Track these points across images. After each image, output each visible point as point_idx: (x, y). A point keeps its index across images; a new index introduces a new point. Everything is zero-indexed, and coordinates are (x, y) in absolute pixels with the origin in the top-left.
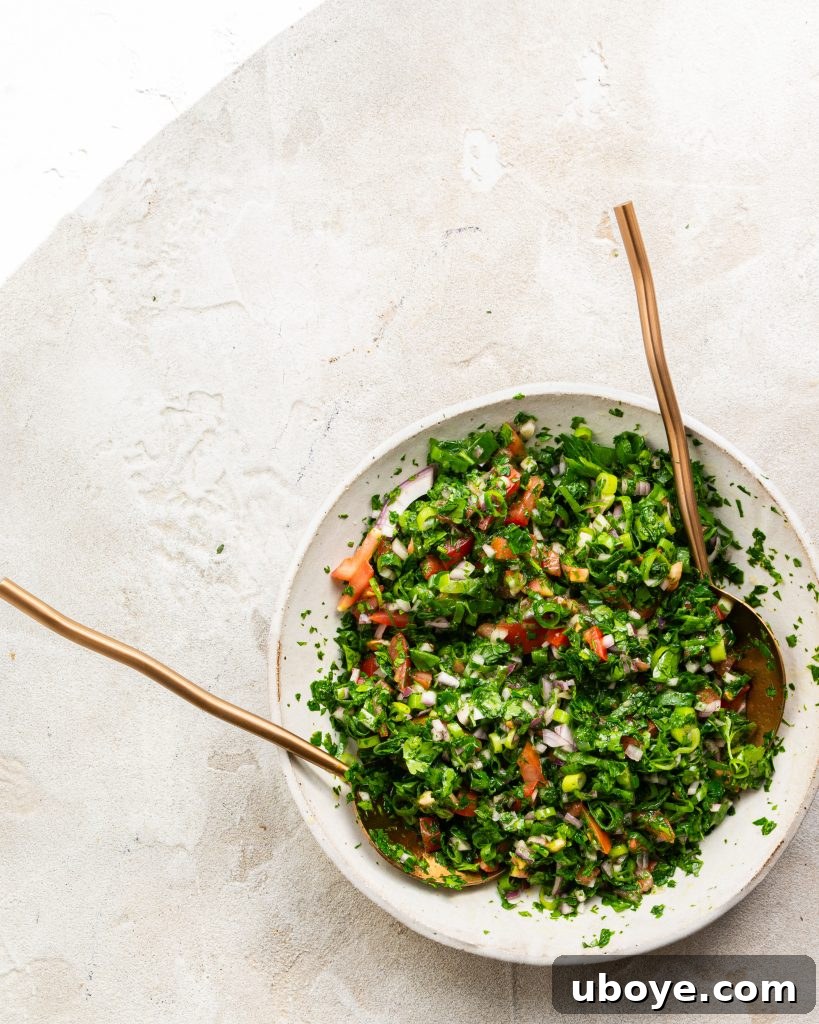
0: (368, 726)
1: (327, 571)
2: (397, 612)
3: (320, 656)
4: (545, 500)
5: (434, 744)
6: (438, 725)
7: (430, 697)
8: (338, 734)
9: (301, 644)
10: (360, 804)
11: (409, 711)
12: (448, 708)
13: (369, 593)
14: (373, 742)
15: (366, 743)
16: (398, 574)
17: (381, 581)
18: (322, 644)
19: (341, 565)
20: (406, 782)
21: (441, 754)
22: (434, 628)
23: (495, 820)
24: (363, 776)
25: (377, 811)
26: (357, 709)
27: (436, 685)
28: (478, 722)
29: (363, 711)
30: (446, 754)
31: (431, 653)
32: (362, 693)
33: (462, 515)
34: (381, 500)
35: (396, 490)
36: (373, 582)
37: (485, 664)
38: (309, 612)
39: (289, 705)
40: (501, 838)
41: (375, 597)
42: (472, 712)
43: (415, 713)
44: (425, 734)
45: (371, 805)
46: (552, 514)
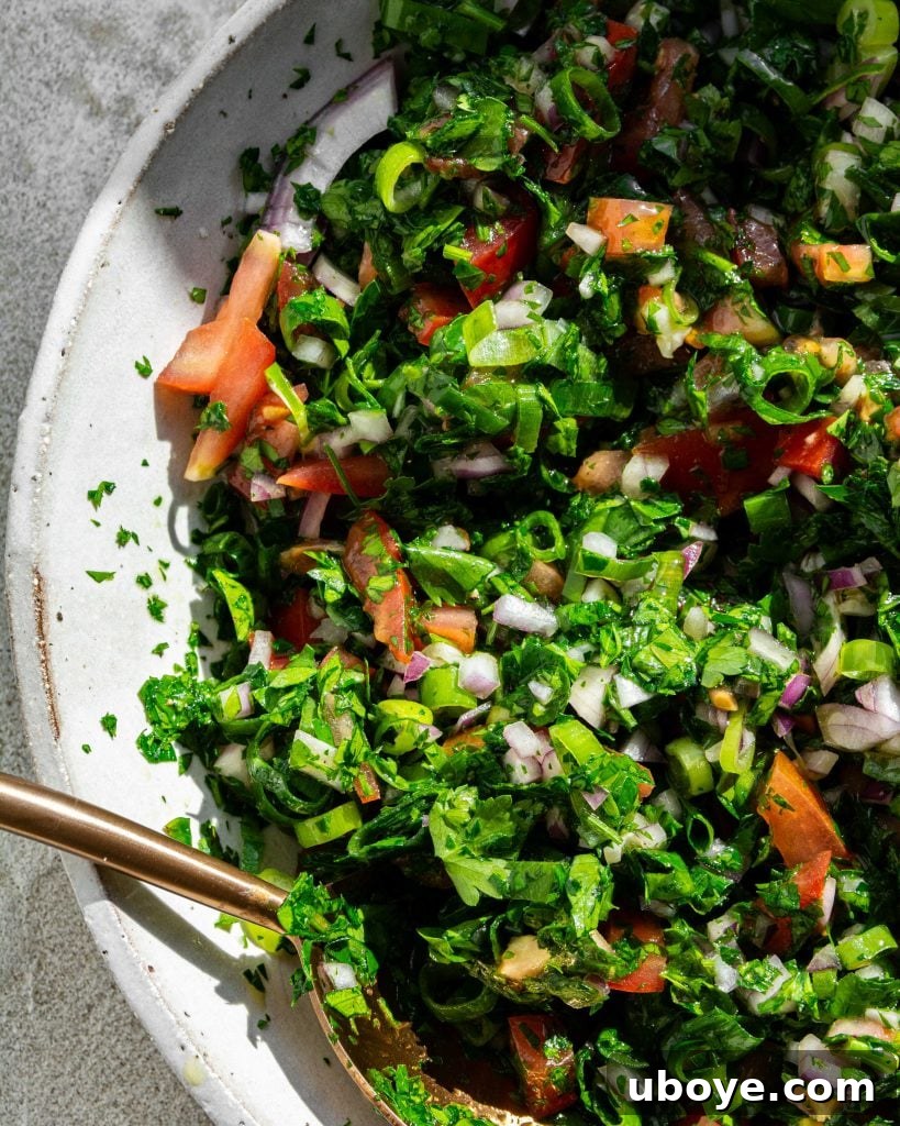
0: (321, 776)
1: (145, 372)
2: (354, 450)
3: (156, 610)
4: (710, 93)
5: (518, 795)
6: (521, 741)
7: (484, 669)
8: (236, 822)
9: (99, 577)
10: (332, 1000)
11: (428, 718)
12: (542, 691)
13: (269, 412)
14: (341, 821)
15: (322, 827)
16: (343, 346)
17: (297, 372)
18: (155, 576)
19: (182, 350)
20: (453, 924)
21: (541, 821)
22: (464, 480)
23: (724, 988)
24: (330, 917)
25: (381, 1015)
26: (281, 739)
27: (491, 636)
28: (634, 709)
29: (300, 735)
30: (556, 817)
31: (465, 551)
32: (288, 689)
33: (497, 147)
34: (264, 160)
35: (301, 132)
36: (276, 377)
37: (620, 556)
38: (108, 488)
39: (87, 749)
40: (752, 1041)
41: (288, 417)
42: (614, 687)
43: (446, 720)
44: (486, 773)
45: (360, 999)
46: (733, 129)
